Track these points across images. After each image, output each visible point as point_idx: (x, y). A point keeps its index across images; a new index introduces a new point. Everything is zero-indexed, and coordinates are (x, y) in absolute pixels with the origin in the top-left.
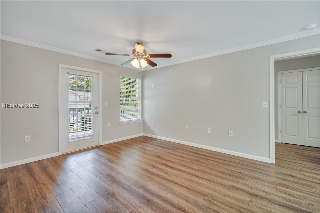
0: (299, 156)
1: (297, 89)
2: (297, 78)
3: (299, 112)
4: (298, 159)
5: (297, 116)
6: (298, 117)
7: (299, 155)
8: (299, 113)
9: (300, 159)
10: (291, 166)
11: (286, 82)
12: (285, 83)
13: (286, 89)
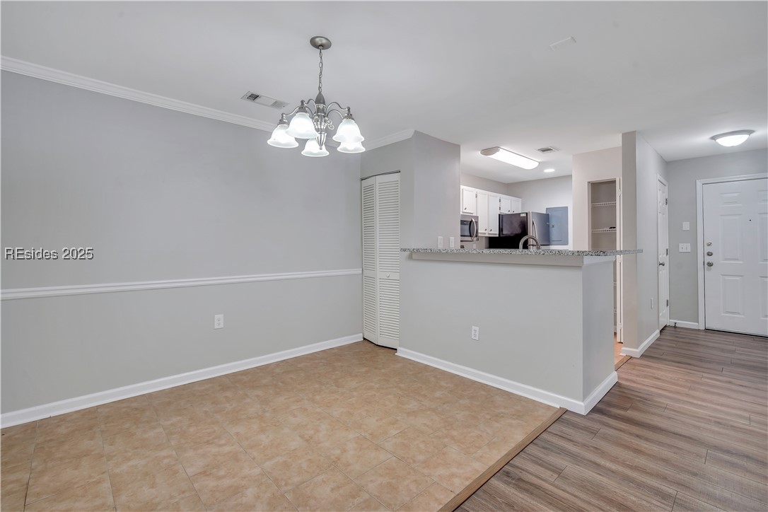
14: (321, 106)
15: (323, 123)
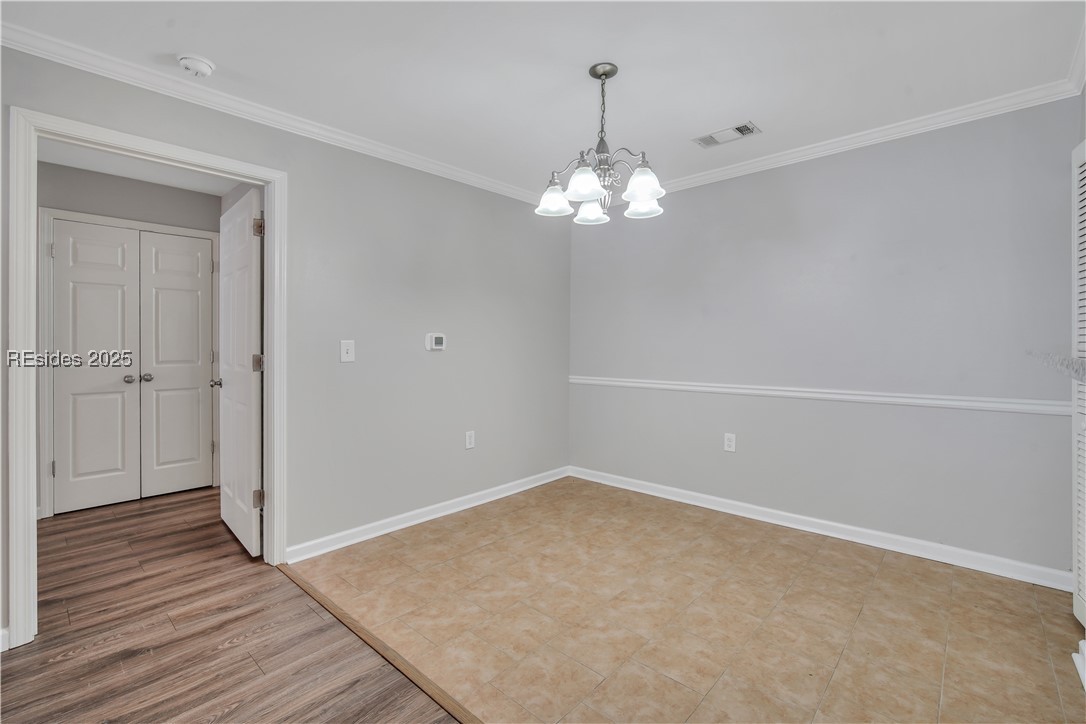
0: (137, 548)
1: (120, 292)
2: (120, 250)
3: (128, 380)
4: (135, 561)
5: (119, 396)
6: (123, 397)
7: (133, 542)
8: (128, 382)
9: (141, 558)
10: (117, 609)
11: (75, 261)
12: (71, 264)
13: (74, 289)
14: (603, 156)
15: (607, 179)
